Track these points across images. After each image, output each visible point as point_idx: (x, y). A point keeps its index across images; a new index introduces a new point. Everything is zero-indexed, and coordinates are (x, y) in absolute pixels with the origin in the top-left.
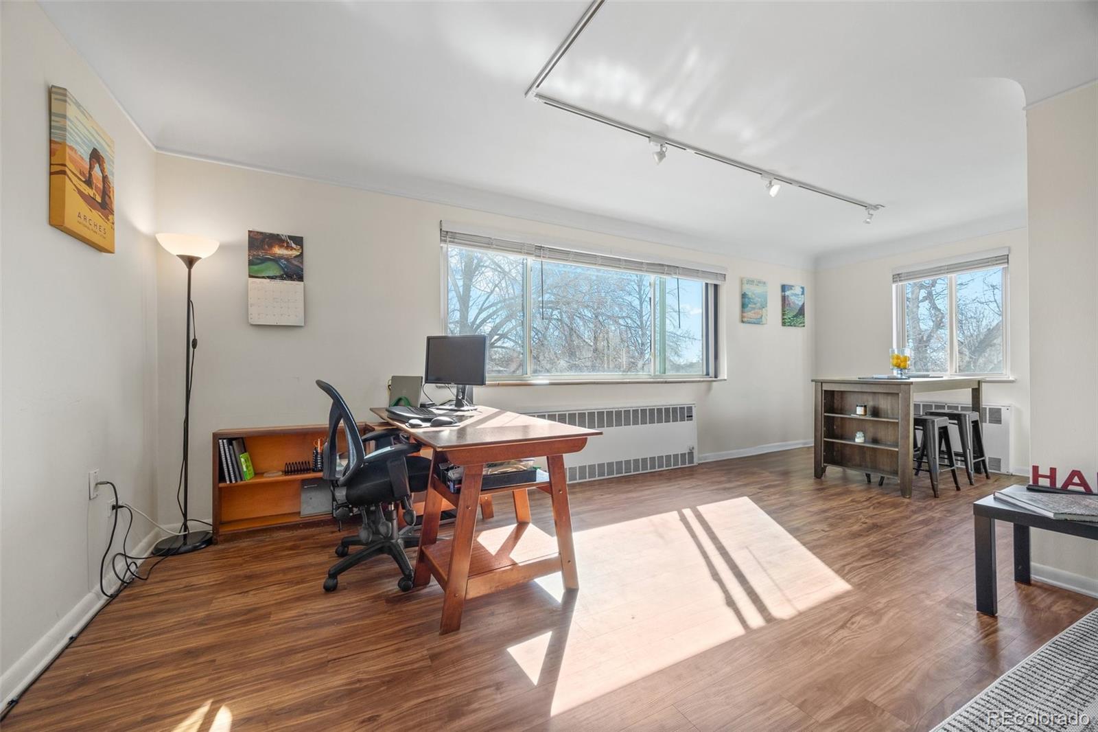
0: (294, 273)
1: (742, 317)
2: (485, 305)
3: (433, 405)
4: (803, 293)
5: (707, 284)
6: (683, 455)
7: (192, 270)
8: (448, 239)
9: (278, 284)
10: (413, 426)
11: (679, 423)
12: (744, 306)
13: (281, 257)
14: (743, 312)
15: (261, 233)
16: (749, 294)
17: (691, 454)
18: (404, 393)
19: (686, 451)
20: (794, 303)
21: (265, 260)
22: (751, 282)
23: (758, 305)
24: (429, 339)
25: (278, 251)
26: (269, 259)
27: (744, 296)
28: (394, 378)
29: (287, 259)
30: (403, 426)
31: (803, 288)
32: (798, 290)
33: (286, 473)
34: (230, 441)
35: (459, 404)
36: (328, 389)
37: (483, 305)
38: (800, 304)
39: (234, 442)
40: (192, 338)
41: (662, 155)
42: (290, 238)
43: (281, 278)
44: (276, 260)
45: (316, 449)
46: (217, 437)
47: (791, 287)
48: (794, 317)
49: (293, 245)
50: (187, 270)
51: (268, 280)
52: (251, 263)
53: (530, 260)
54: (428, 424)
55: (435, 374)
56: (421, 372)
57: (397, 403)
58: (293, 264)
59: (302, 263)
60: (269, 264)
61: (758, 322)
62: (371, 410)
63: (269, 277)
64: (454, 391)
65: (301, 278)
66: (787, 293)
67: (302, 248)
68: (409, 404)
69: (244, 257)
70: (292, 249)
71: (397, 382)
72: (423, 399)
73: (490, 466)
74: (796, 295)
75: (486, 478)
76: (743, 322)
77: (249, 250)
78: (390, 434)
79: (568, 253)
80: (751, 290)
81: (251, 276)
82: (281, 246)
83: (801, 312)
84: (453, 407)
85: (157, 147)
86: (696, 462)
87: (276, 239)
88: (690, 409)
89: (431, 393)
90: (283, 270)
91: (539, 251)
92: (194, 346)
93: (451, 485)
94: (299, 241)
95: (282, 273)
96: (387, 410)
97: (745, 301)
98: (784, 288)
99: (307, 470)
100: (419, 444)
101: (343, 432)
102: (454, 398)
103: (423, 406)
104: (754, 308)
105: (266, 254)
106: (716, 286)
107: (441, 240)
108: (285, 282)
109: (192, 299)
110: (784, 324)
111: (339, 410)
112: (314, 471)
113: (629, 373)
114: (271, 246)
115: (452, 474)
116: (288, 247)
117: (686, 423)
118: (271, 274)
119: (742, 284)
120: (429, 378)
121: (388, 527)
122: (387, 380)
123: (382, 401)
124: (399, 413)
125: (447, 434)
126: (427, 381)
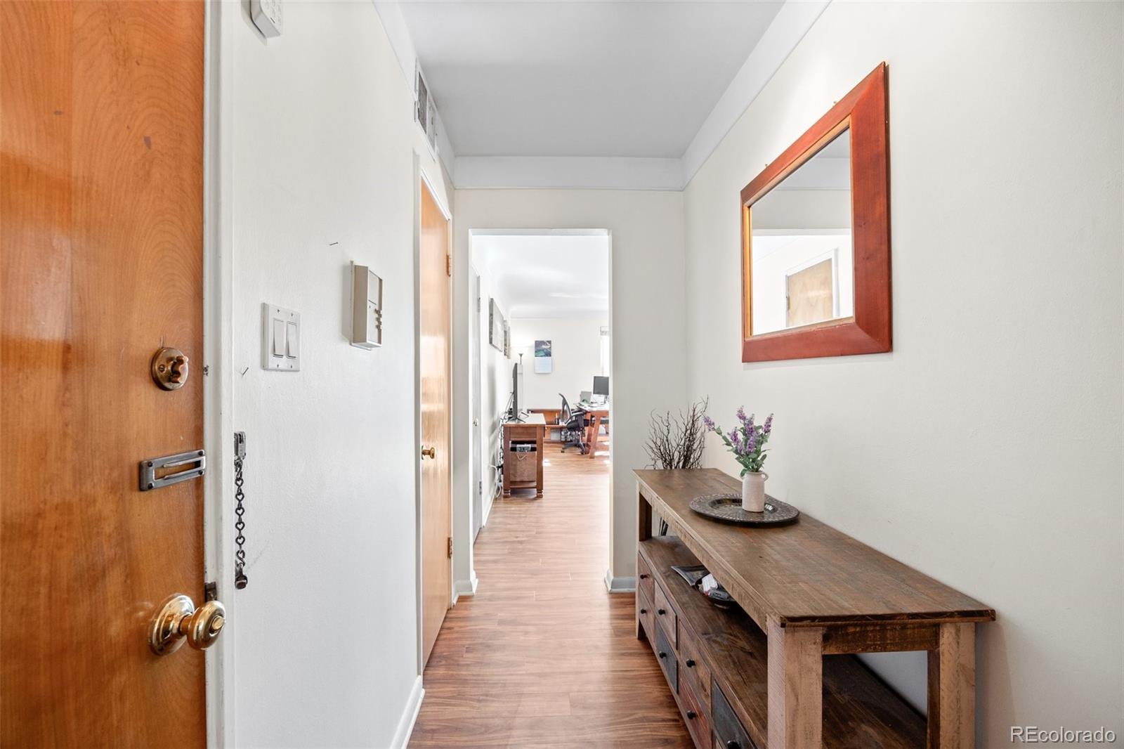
0: (548, 354)
3: (594, 402)
9: (543, 358)
10: (586, 407)
15: (539, 341)
18: (585, 397)
21: (539, 351)
24: (595, 377)
25: (544, 347)
26: (541, 350)
28: (582, 392)
29: (546, 349)
30: (584, 407)
36: (562, 396)
42: (547, 341)
43: (545, 356)
44: (543, 350)
45: (556, 417)
49: (548, 344)
50: (520, 358)
51: (541, 357)
52: (536, 352)
54: (591, 407)
55: (597, 390)
56: (591, 389)
57: (583, 401)
58: (548, 351)
59: (551, 350)
62: (573, 403)
65: (550, 356)
67: (551, 345)
68: (586, 401)
69: (534, 350)
71: (582, 394)
72: (591, 399)
73: (604, 417)
77: (535, 347)
78: (580, 410)
81: (536, 356)
82: (545, 345)
87: (543, 342)
89: (595, 397)
93: (594, 422)
94: (550, 342)
95: (545, 354)
96: (579, 403)
99: (553, 424)
100: (586, 412)
101: (566, 411)
103: (591, 402)
105: (540, 348)
111: (565, 403)
112: (555, 424)
114: (541, 345)
115: (594, 419)
118: (542, 355)
122: (580, 393)
123: (578, 400)
124: (583, 404)
125: (594, 409)
126: (594, 393)
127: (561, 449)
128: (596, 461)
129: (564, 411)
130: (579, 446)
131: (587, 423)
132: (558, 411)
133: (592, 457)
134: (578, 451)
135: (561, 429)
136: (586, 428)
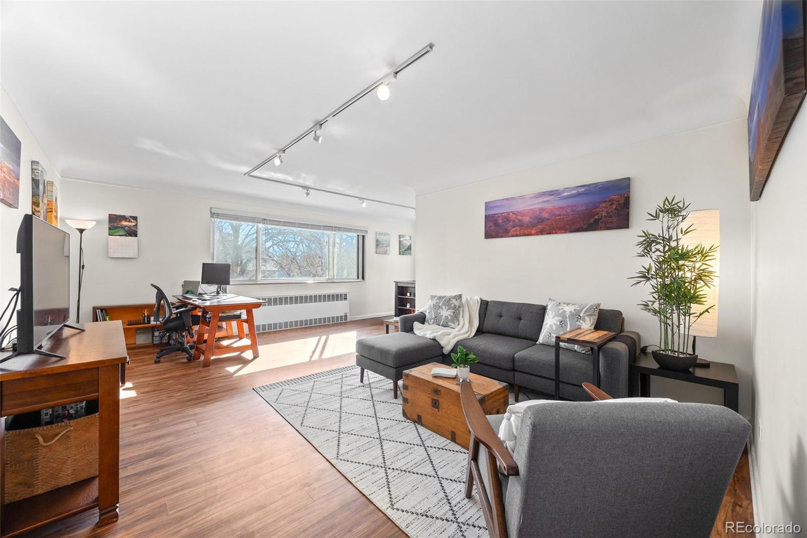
0: (132, 233)
1: (377, 251)
2: (250, 233)
3: (205, 294)
4: (410, 239)
5: (358, 235)
6: (341, 317)
7: (83, 234)
8: (215, 216)
9: (124, 237)
10: (193, 301)
11: (339, 302)
12: (377, 245)
13: (126, 226)
14: (377, 248)
15: (115, 215)
16: (380, 240)
17: (346, 316)
18: (190, 289)
19: (343, 315)
20: (405, 244)
21: (116, 228)
22: (381, 234)
23: (385, 245)
24: (203, 264)
25: (124, 223)
26: (120, 227)
27: (377, 241)
28: (185, 282)
29: (129, 227)
30: (190, 301)
31: (410, 237)
32: (408, 238)
33: (129, 325)
34: (102, 310)
35: (218, 293)
36: (157, 288)
37: (248, 233)
38: (409, 244)
39: (103, 311)
40: (82, 265)
41: (308, 194)
42: (131, 217)
43: (126, 235)
44: (123, 227)
45: (144, 314)
46: (95, 309)
47: (403, 236)
48: (405, 250)
49: (132, 220)
50: (80, 234)
51: (119, 237)
52: (110, 229)
53: (260, 225)
54: (201, 300)
55: (206, 279)
56: (199, 278)
57: (187, 293)
58: (131, 229)
59: (137, 228)
60: (119, 229)
61: (385, 253)
62: (173, 296)
63: (119, 235)
64: (216, 287)
65: (136, 236)
66: (401, 239)
67: (137, 221)
68: (193, 293)
69: (106, 226)
70: (132, 222)
71: (186, 284)
72: (200, 291)
73: (223, 313)
74: (406, 240)
75: (221, 317)
76: (377, 253)
77: (109, 223)
78: (184, 304)
79: (280, 222)
80: (380, 238)
81: (109, 235)
82: (126, 221)
83: (409, 248)
84: (216, 295)
85: (62, 176)
86: (348, 320)
87: (124, 218)
88: (346, 295)
89: (204, 288)
90: (127, 232)
91: (264, 221)
92: (83, 268)
93: (207, 319)
94: (135, 218)
95: (126, 233)
96: (182, 296)
97: (378, 243)
98: (400, 237)
99: (140, 324)
100: (196, 307)
101: (163, 306)
102: (216, 290)
103: (200, 294)
104: (382, 247)
105: (118, 225)
106: (363, 236)
107: (211, 217)
108: (128, 237)
109: (82, 247)
110: (400, 254)
111: (161, 295)
112: (143, 324)
113: (322, 278)
114: (120, 221)
115: (208, 316)
116: (130, 221)
117: (344, 302)
118: (120, 234)
119: (376, 235)
120: (203, 281)
121: (182, 339)
122: (182, 282)
123: (179, 292)
124: (187, 296)
125: (208, 303)
126: (202, 283)
127: (154, 357)
128: (214, 372)
129: (160, 307)
130: (184, 350)
131: (196, 320)
132: (149, 307)
133: (207, 364)
134: (183, 357)
135: (153, 328)
136: (196, 328)
